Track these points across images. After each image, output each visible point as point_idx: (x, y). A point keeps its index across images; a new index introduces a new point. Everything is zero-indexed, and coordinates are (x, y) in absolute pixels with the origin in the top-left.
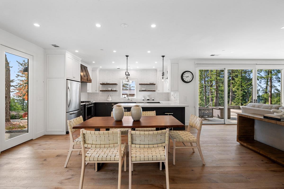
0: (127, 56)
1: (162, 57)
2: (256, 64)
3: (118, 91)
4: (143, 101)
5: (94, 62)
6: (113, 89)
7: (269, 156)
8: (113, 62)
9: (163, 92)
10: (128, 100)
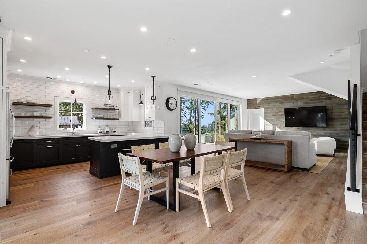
0: (110, 67)
1: (152, 77)
2: (217, 97)
3: (53, 118)
4: (100, 134)
5: (23, 61)
6: (44, 115)
7: (255, 165)
8: (67, 69)
9: (130, 121)
10: (73, 133)
